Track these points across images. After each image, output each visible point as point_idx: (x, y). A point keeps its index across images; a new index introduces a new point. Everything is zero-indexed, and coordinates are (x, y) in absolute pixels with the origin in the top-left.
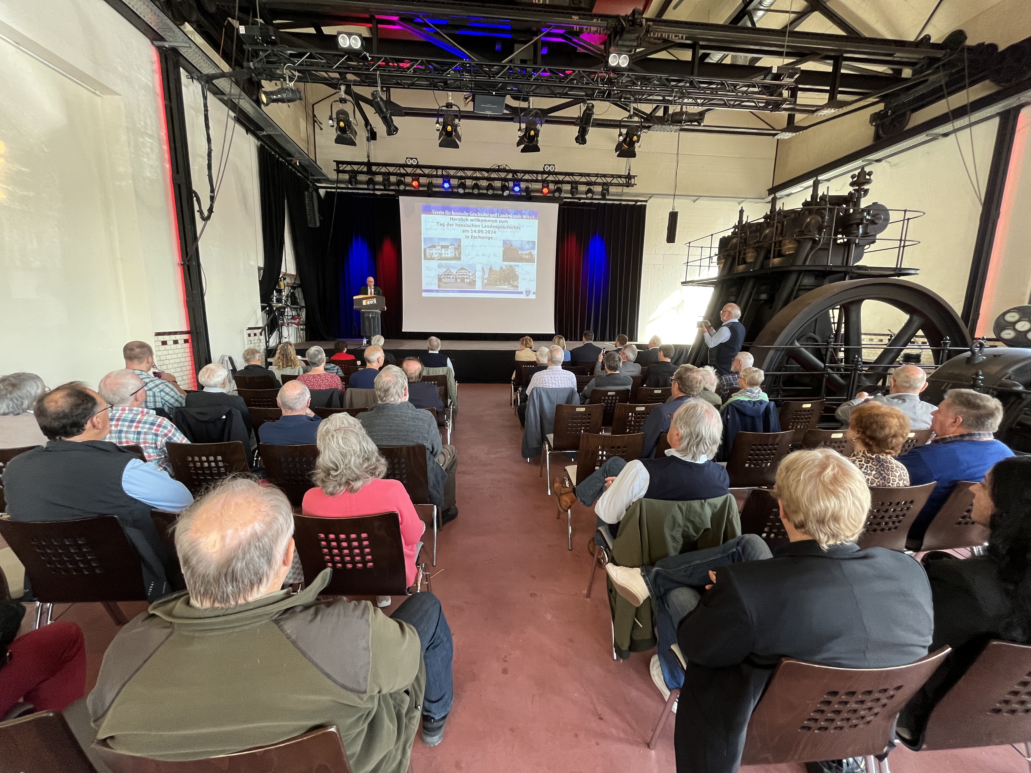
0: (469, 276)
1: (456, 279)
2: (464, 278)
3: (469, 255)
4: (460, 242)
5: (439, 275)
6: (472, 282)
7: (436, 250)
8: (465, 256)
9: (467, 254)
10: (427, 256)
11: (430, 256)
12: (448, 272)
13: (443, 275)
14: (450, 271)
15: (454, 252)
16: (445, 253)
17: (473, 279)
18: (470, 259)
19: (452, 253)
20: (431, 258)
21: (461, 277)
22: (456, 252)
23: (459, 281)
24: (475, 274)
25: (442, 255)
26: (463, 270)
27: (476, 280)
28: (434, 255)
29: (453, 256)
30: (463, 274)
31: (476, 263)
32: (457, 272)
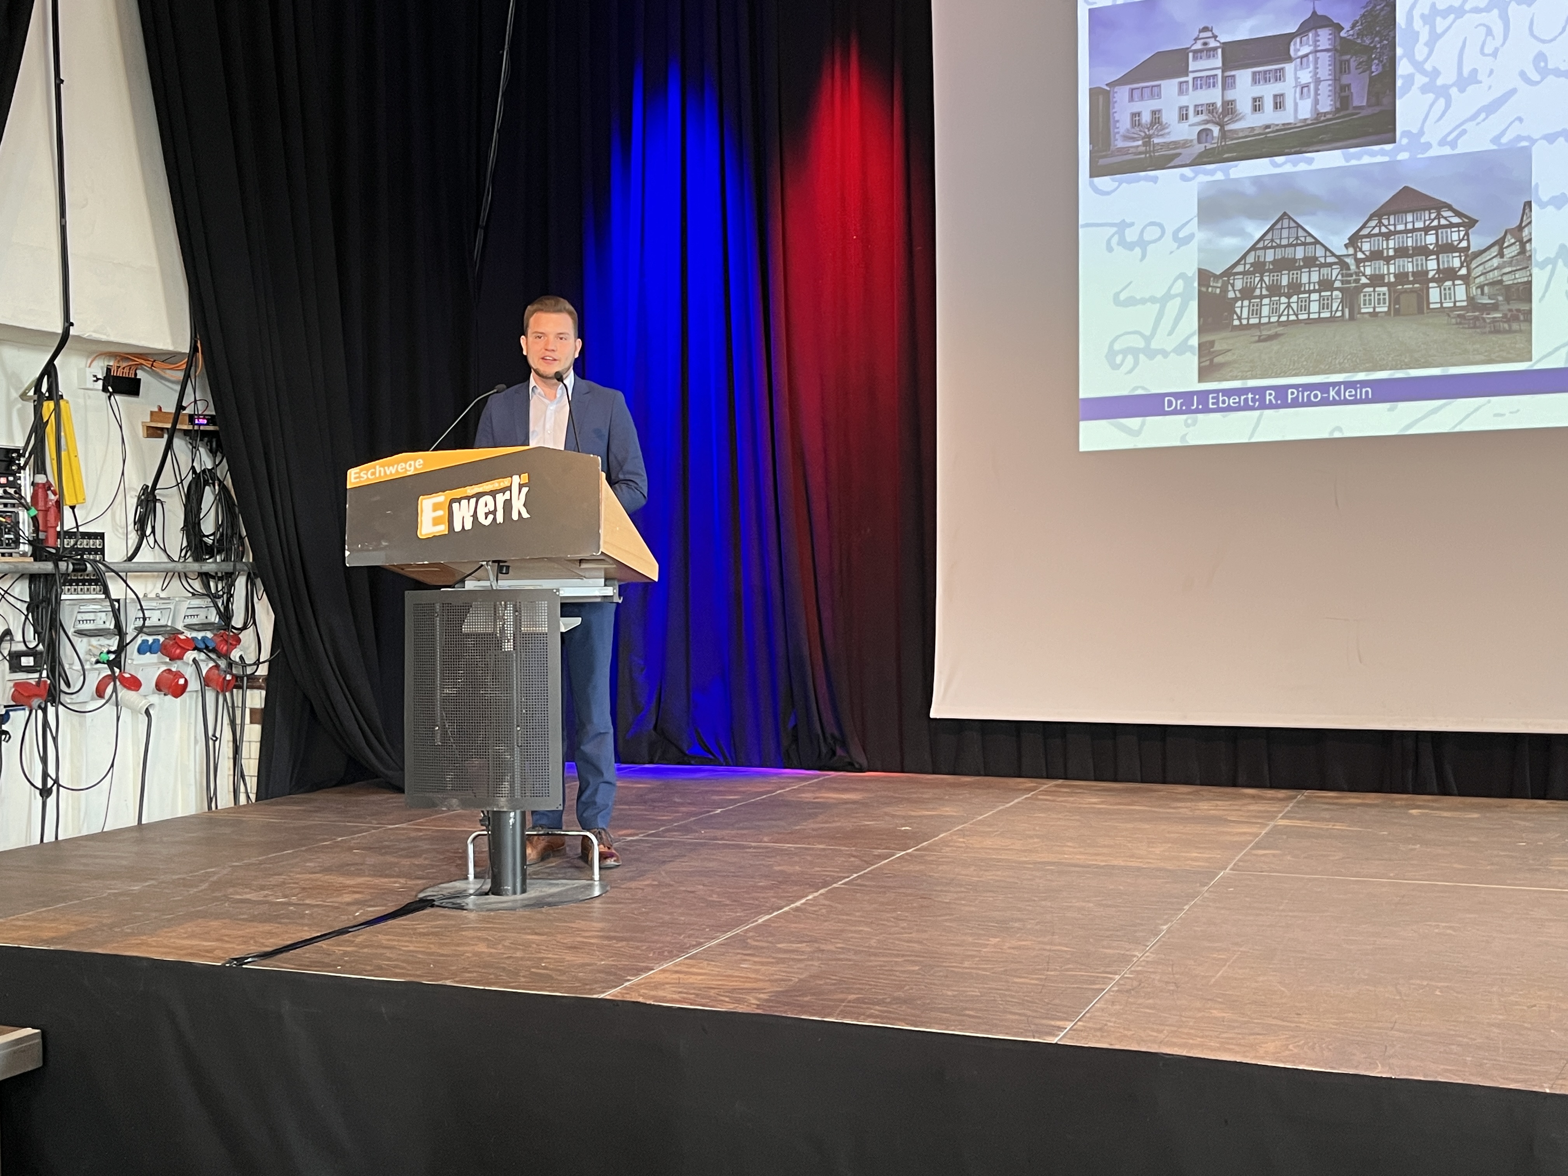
0: (1469, 257)
1: (1351, 296)
2: (1421, 276)
3: (1466, 81)
6: (1495, 307)
7: (1187, 89)
8: (1431, 96)
9: (1447, 77)
10: (1120, 144)
11: (1140, 143)
12: (1280, 246)
13: (1244, 273)
14: (1301, 233)
15: (1336, 80)
16: (1255, 100)
17: (1501, 282)
18: (1473, 118)
19: (1317, 90)
20: (1143, 156)
21: (1392, 270)
22: (1345, 80)
23: (1377, 310)
24: (1526, 232)
25: (1233, 121)
26: (1412, 211)
27: (1530, 283)
28: (1167, 131)
29: (1325, 114)
30: (1414, 248)
31: (1533, 141)
32: (1362, 233)
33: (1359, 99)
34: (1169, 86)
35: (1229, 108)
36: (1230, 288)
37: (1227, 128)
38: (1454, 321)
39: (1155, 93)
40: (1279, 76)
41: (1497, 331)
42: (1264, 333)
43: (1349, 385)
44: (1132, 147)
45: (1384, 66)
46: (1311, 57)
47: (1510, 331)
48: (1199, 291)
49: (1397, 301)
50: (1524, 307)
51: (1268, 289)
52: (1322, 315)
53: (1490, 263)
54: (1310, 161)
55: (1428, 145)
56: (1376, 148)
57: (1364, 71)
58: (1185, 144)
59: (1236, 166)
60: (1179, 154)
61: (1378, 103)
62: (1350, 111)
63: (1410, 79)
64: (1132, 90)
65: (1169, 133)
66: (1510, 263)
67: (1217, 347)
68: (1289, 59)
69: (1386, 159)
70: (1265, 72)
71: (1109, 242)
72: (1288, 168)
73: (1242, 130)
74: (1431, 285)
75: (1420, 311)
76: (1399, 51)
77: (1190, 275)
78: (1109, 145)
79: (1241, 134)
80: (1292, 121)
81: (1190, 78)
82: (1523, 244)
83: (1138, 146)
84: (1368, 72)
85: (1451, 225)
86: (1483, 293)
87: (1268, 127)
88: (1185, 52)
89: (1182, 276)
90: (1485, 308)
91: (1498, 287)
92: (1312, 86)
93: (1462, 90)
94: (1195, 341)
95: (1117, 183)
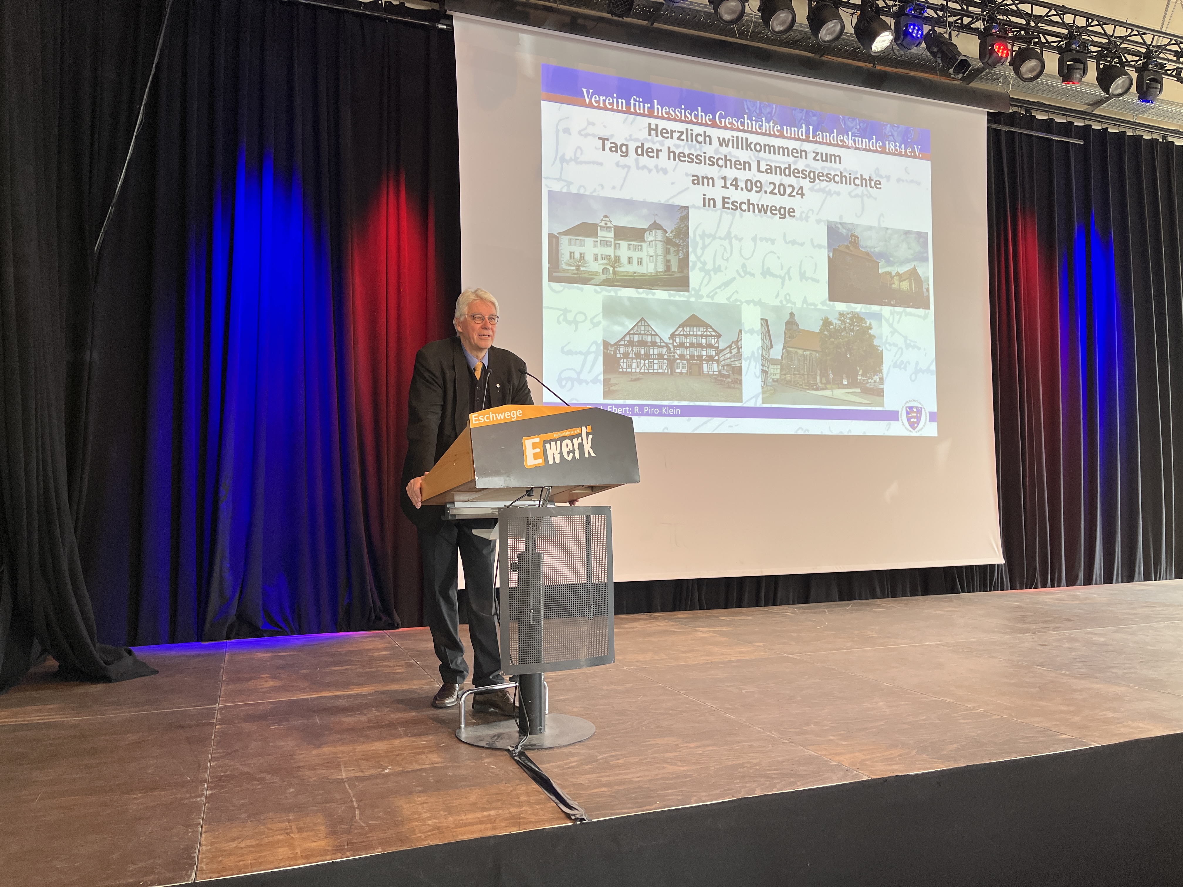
0: (719, 352)
1: (671, 363)
2: (700, 357)
3: (717, 270)
4: (685, 219)
5: (606, 344)
6: (728, 376)
7: (598, 245)
8: (703, 274)
9: (709, 266)
10: (564, 266)
11: (574, 268)
12: (640, 334)
13: (624, 345)
14: (650, 329)
15: (665, 256)
16: (629, 258)
17: (731, 365)
18: (719, 287)
19: (656, 259)
20: (576, 276)
21: (688, 353)
22: (669, 257)
23: (683, 371)
24: (739, 344)
25: (618, 266)
26: (697, 326)
27: (741, 367)
28: (587, 265)
29: (660, 272)
30: (697, 344)
31: (742, 303)
32: (676, 333)
33: (674, 268)
34: (589, 241)
35: (617, 259)
36: (618, 352)
37: (616, 269)
38: (713, 381)
39: (582, 244)
40: (640, 249)
41: (729, 387)
42: (634, 377)
43: (671, 407)
44: (570, 270)
45: (684, 254)
46: (654, 242)
47: (734, 388)
48: (603, 351)
49: (690, 369)
50: (739, 378)
51: (635, 354)
52: (660, 371)
53: (726, 356)
54: (654, 294)
55: (702, 297)
56: (682, 293)
57: (676, 255)
58: (596, 273)
59: (621, 290)
60: (593, 278)
61: (682, 272)
62: (670, 273)
63: (695, 264)
64: (570, 239)
65: (589, 266)
66: (734, 356)
67: (612, 381)
68: (644, 241)
69: (685, 299)
70: (634, 245)
71: (558, 318)
72: (644, 296)
73: (623, 272)
74: (704, 362)
75: (700, 374)
76: (690, 249)
77: (599, 342)
78: (559, 266)
79: (622, 274)
80: (645, 272)
81: (599, 239)
82: (739, 348)
83: (573, 270)
84: (677, 256)
85: (711, 336)
86: (724, 369)
87: (635, 273)
88: (596, 225)
89: (595, 342)
90: (724, 376)
91: (730, 367)
92: (654, 257)
93: (715, 274)
94: (601, 377)
95: (562, 288)
